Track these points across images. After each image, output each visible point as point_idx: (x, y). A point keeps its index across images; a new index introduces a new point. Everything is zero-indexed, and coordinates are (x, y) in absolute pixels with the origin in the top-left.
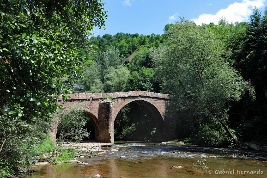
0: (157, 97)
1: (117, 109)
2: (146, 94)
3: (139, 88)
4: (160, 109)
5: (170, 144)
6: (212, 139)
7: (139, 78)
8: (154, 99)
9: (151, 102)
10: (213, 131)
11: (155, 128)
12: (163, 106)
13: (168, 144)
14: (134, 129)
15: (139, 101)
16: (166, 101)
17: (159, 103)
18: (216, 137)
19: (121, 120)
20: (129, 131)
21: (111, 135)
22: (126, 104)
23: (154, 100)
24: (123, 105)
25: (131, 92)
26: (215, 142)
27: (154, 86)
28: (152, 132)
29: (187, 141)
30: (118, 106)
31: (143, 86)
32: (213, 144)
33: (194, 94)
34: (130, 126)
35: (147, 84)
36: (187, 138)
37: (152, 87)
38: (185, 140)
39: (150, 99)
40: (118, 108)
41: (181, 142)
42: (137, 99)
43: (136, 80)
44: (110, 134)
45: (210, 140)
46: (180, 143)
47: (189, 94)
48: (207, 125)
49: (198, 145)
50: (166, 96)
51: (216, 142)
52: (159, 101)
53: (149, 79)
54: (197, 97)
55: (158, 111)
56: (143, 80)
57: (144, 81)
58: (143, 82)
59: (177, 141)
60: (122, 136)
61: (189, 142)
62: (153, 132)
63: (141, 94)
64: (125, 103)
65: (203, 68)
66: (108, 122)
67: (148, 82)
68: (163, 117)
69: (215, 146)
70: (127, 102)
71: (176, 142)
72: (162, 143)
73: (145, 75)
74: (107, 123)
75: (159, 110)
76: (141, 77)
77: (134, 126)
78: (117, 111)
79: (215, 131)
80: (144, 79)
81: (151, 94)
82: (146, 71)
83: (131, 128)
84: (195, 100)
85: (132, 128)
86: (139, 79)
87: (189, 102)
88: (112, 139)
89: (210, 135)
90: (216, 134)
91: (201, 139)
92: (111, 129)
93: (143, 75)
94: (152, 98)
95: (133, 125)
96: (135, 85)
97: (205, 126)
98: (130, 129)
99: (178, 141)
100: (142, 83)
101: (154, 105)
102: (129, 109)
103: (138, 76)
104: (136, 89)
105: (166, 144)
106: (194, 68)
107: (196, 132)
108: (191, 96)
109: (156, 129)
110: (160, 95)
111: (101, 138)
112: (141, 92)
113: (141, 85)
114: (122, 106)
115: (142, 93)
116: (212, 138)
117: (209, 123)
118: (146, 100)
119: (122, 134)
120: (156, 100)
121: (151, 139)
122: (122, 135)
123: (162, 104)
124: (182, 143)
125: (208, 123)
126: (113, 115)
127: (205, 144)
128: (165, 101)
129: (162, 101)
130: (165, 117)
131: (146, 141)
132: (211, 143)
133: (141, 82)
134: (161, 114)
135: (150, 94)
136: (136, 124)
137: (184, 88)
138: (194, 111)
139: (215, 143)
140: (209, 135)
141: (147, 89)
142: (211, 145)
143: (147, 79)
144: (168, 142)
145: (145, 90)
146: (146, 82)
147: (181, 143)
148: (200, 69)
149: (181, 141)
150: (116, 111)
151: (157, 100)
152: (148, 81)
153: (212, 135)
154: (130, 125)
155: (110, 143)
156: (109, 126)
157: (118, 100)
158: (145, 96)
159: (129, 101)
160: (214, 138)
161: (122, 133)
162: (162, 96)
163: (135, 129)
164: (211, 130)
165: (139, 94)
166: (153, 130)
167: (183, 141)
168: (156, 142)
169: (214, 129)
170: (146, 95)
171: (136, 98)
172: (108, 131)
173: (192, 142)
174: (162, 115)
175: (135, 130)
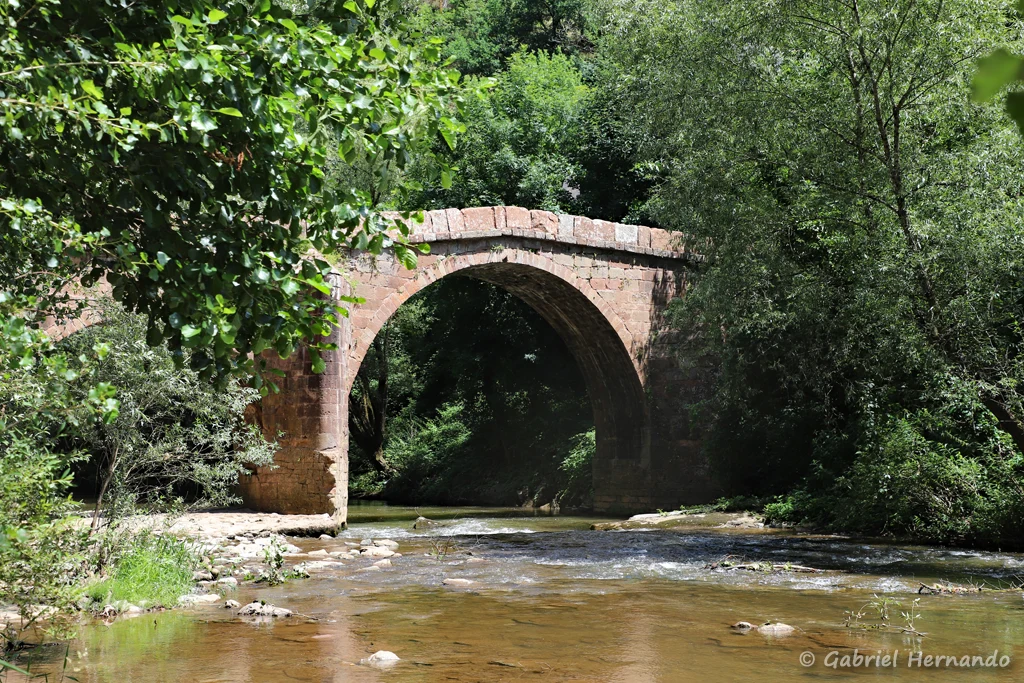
0: (609, 244)
1: (368, 314)
2: (540, 226)
3: (493, 189)
4: (625, 317)
5: (682, 523)
6: (933, 501)
7: (493, 123)
8: (586, 255)
9: (570, 278)
10: (940, 454)
11: (585, 431)
12: (641, 303)
13: (673, 523)
14: (455, 433)
15: (497, 270)
16: (660, 272)
17: (615, 284)
18: (960, 488)
19: (374, 383)
20: (426, 448)
21: (332, 469)
22: (423, 283)
23: (587, 261)
24: (401, 289)
25: (454, 212)
26: (950, 516)
27: (588, 174)
28: (568, 455)
29: (786, 512)
30: (375, 298)
31: (520, 174)
32: (944, 531)
33: (839, 237)
34: (434, 415)
35: (545, 161)
36: (784, 491)
37: (572, 184)
38: (775, 501)
39: (564, 258)
40: (374, 305)
41: (746, 514)
42: (487, 254)
43: (479, 139)
44: (329, 462)
45: (922, 508)
46: (739, 520)
47: (809, 235)
48: (909, 420)
49: (847, 533)
50: (662, 241)
51: (957, 516)
52: (617, 269)
53: (555, 134)
54: (857, 256)
55: (613, 334)
56: (521, 137)
57: (527, 145)
58: (520, 151)
59: (724, 506)
60: (381, 479)
61: (794, 516)
62: (576, 457)
63: (512, 223)
64: (416, 278)
65: (905, 87)
66: (320, 394)
67: (550, 148)
68: (636, 364)
69: (951, 541)
70: (431, 272)
71: (720, 514)
72: (637, 518)
73: (529, 106)
74: (310, 400)
75: (615, 322)
76: (512, 116)
77: (455, 417)
78: (371, 327)
79: (954, 454)
80: (527, 128)
81: (570, 228)
82: (536, 82)
83: (434, 429)
84: (843, 271)
85: (445, 427)
86: (493, 131)
87: (806, 283)
88: (340, 495)
89: (927, 476)
90: (959, 471)
91: (871, 498)
92: (335, 431)
93: (517, 107)
94: (579, 254)
95: (451, 410)
96: (471, 169)
97: (894, 427)
98: (430, 437)
99: (729, 510)
100: (513, 159)
101: (590, 295)
102: (424, 316)
103: (490, 113)
104: (478, 193)
105: (661, 525)
106: (855, 83)
107: (844, 457)
108: (824, 250)
109: (591, 435)
110: (625, 235)
111: (270, 487)
112: (511, 216)
113: (505, 170)
114: (395, 294)
115: (517, 219)
116: (936, 492)
117: (921, 405)
118: (542, 261)
119: (379, 467)
120: (598, 263)
121: (563, 494)
122: (383, 468)
123: (633, 289)
124: (754, 520)
125: (912, 410)
126: (346, 347)
127: (890, 528)
128: (652, 271)
129: (638, 272)
130: (653, 367)
131: (529, 507)
132: (928, 523)
133: (508, 153)
134: (628, 348)
135: (565, 226)
136: (469, 406)
137: (784, 201)
138: (840, 334)
139: (951, 526)
140: (919, 479)
141: (541, 195)
142: (926, 533)
143: (544, 129)
144: (674, 515)
145: (532, 201)
146: (535, 153)
147: (749, 523)
148: (889, 91)
149: (750, 508)
150: (364, 325)
151: (605, 263)
152: (548, 143)
153: (936, 477)
154: (428, 408)
155: (327, 515)
156: (325, 418)
157: (373, 259)
158: (534, 240)
159: (443, 266)
160: (946, 494)
161: (384, 462)
162: (634, 240)
163: (462, 438)
164: (934, 448)
165: (503, 223)
166: (574, 445)
167: (760, 512)
168: (591, 513)
169: (951, 443)
170: (540, 234)
171: (485, 250)
172: (316, 444)
173: (812, 514)
174: (632, 357)
175: (465, 444)
